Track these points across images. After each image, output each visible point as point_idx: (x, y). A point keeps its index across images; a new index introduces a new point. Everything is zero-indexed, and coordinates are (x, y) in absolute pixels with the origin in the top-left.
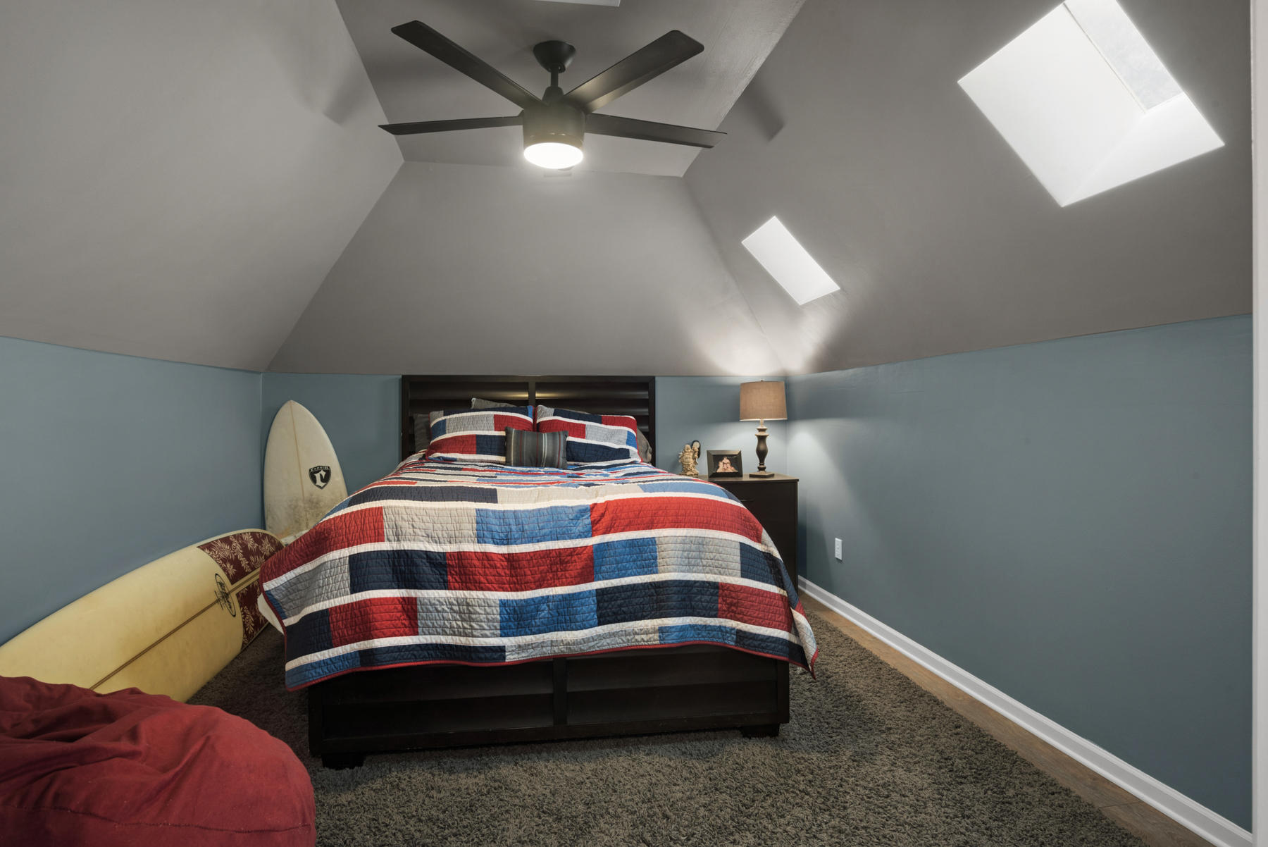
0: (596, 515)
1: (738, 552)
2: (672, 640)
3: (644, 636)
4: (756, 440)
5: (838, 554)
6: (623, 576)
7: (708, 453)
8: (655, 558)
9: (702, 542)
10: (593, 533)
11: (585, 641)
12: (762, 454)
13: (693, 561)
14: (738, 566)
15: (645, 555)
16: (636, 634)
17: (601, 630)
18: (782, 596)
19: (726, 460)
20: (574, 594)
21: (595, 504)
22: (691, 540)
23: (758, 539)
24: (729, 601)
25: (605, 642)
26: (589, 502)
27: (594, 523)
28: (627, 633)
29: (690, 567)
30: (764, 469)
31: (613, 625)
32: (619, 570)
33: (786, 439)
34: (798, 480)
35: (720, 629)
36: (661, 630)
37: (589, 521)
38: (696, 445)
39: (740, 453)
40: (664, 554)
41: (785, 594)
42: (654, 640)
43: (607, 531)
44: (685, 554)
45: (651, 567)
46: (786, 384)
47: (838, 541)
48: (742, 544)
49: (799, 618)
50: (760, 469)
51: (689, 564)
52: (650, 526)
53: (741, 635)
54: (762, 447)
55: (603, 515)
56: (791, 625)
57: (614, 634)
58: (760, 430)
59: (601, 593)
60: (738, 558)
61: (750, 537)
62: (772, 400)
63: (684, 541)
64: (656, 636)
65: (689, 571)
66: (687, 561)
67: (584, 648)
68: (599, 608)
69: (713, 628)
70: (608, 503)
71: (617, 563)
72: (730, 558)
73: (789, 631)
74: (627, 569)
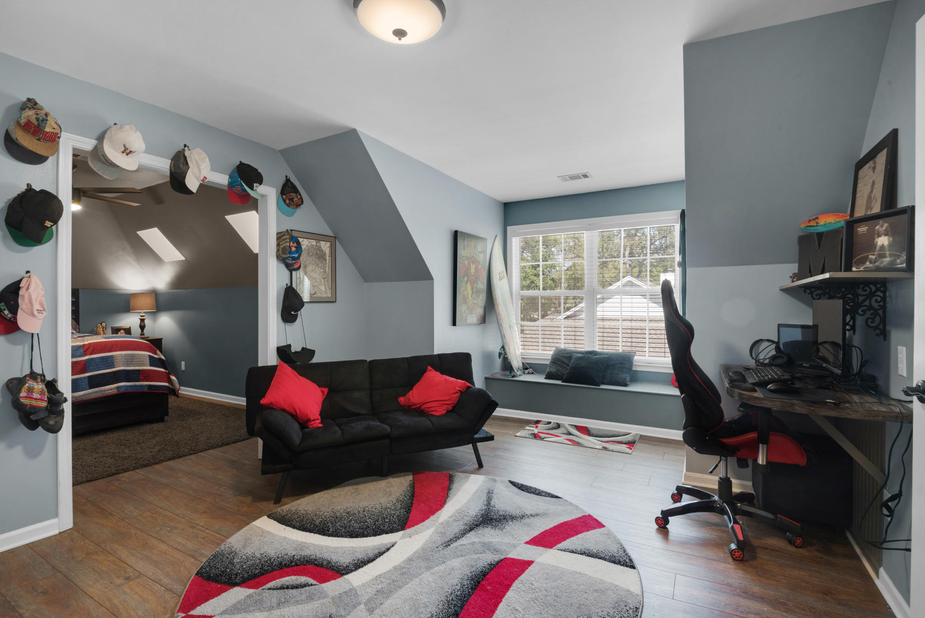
0: (85, 348)
1: (148, 358)
2: (122, 390)
3: (110, 391)
4: (139, 321)
5: (183, 368)
6: (99, 370)
7: (112, 328)
8: (113, 363)
9: (133, 356)
10: (85, 355)
11: (84, 395)
12: (142, 327)
13: (129, 363)
14: (149, 363)
15: (108, 362)
16: (106, 391)
17: (90, 391)
18: (166, 372)
19: (122, 331)
20: (78, 378)
21: (84, 344)
22: (128, 355)
23: (156, 353)
24: (145, 375)
25: (92, 395)
26: (82, 344)
27: (85, 351)
28: (101, 391)
29: (128, 365)
30: (143, 335)
31: (96, 389)
32: (98, 368)
33: (155, 320)
34: (162, 339)
35: (141, 386)
36: (118, 388)
37: (82, 351)
38: (104, 324)
39: (130, 327)
40: (117, 361)
41: (167, 371)
42: (115, 391)
43: (91, 354)
44: (126, 360)
45: (112, 366)
46: (154, 293)
47: (183, 363)
48: (149, 356)
49: (173, 378)
50: (141, 335)
51: (128, 364)
52: (110, 351)
53: (150, 386)
54: (142, 324)
55: (88, 348)
56: (170, 381)
57: (96, 392)
58: (141, 316)
59: (89, 377)
60: (148, 360)
61: (152, 353)
62: (149, 301)
63: (125, 355)
64: (116, 390)
65: (128, 366)
66: (126, 363)
67: (84, 398)
68: (89, 383)
69: (138, 386)
70: (90, 344)
71: (97, 365)
72: (145, 360)
73: (168, 383)
74: (101, 368)
